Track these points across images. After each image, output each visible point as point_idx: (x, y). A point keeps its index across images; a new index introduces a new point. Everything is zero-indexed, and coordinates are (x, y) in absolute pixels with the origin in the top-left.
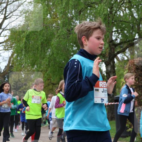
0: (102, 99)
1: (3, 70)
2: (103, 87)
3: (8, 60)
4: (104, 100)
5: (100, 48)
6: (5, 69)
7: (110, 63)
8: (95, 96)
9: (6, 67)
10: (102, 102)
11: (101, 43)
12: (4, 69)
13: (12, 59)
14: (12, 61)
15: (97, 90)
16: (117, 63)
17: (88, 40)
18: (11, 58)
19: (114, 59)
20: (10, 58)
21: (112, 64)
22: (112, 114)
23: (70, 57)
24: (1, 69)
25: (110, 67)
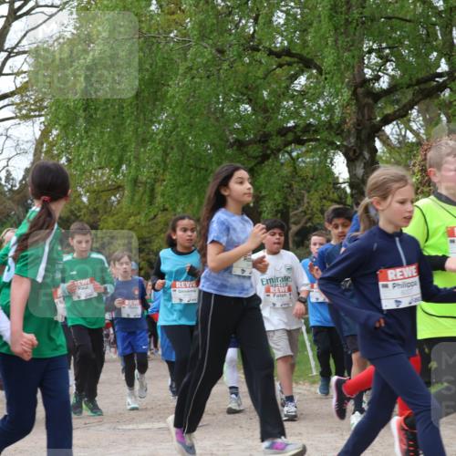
1: (21, 182)
3: (33, 151)
6: (24, 178)
7: (361, 154)
9: (27, 170)
12: (21, 178)
13: (45, 145)
14: (46, 152)
16: (384, 152)
18: (42, 144)
19: (374, 141)
20: (39, 143)
21: (367, 155)
23: (230, 138)
24: (13, 179)
25: (362, 165)
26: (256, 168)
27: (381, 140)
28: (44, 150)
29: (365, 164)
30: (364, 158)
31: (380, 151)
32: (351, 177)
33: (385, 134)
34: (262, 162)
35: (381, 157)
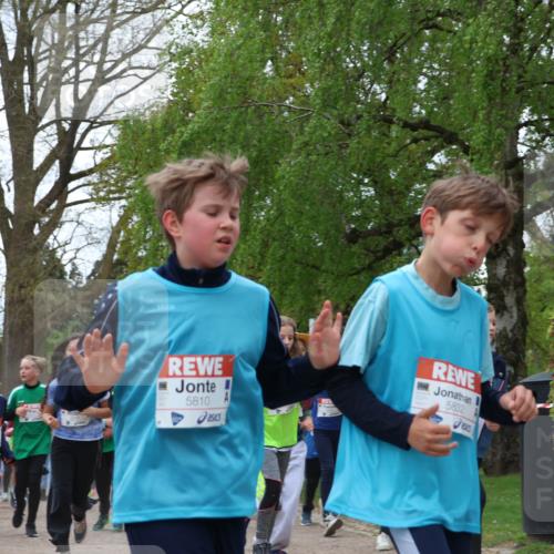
0: (174, 415)
1: (89, 278)
2: (183, 376)
3: (106, 240)
4: (182, 417)
5: (219, 241)
6: (93, 273)
7: (505, 250)
8: (158, 406)
9: (98, 264)
10: (175, 424)
11: (222, 225)
12: (89, 272)
13: (122, 234)
14: (123, 243)
15: (163, 386)
16: (532, 247)
17: (181, 220)
18: (119, 232)
19: (522, 234)
20: (116, 231)
21: (511, 251)
22: (508, 447)
23: (347, 227)
24: (79, 274)
25: (504, 263)
26: (374, 265)
27: (530, 232)
28: (121, 239)
29: (508, 261)
30: (508, 255)
31: (527, 245)
32: (489, 278)
33: (535, 225)
34: (383, 257)
35: (528, 253)
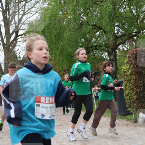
1: (22, 58)
6: (23, 57)
16: (118, 53)
19: (116, 50)
21: (114, 53)
29: (113, 56)
32: (109, 59)
33: (119, 48)
